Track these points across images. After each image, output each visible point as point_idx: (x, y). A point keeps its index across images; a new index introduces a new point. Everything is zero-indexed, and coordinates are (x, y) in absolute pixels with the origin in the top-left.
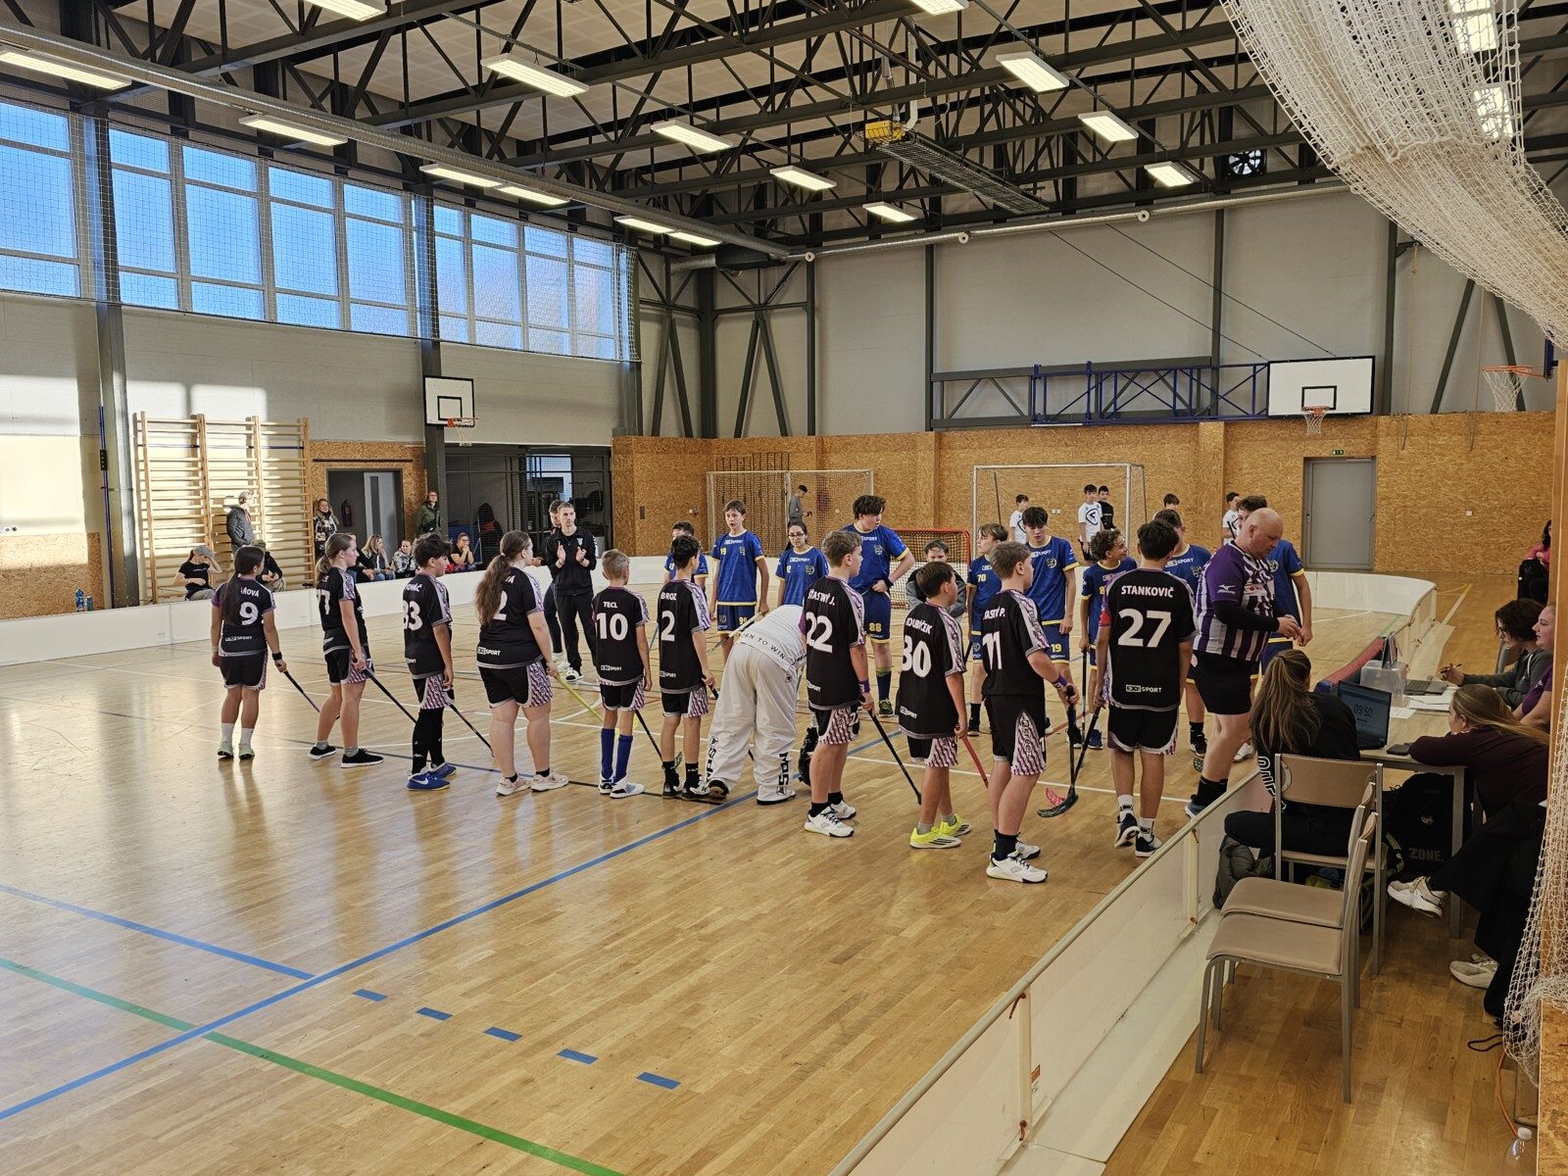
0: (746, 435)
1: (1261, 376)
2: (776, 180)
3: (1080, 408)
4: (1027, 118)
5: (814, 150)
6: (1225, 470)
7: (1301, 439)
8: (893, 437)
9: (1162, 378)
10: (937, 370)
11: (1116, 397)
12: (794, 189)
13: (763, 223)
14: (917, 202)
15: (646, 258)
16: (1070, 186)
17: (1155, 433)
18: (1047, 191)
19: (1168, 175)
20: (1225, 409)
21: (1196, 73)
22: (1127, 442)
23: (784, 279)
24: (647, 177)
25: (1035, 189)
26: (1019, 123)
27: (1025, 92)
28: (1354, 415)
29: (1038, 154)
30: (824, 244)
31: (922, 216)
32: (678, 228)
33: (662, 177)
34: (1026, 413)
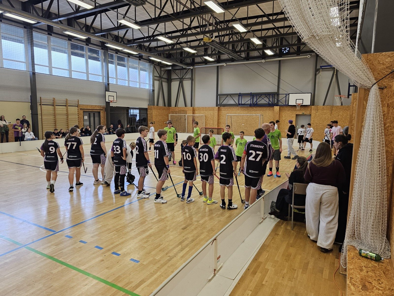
0: (177, 106)
1: (287, 96)
2: (184, 50)
3: (249, 102)
4: (239, 38)
5: (193, 44)
6: (279, 117)
7: (295, 110)
8: (209, 108)
9: (266, 96)
10: (219, 93)
11: (257, 100)
12: (189, 53)
13: (182, 60)
14: (215, 56)
15: (156, 67)
16: (248, 54)
17: (265, 108)
18: (243, 55)
19: (269, 52)
20: (280, 104)
21: (275, 30)
22: (259, 110)
23: (186, 73)
24: (156, 49)
25: (240, 54)
26: (237, 39)
27: (239, 33)
28: (306, 105)
29: (241, 47)
30: (195, 65)
31: (216, 60)
32: (163, 60)
33: (159, 49)
34: (237, 103)
